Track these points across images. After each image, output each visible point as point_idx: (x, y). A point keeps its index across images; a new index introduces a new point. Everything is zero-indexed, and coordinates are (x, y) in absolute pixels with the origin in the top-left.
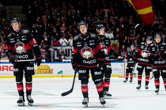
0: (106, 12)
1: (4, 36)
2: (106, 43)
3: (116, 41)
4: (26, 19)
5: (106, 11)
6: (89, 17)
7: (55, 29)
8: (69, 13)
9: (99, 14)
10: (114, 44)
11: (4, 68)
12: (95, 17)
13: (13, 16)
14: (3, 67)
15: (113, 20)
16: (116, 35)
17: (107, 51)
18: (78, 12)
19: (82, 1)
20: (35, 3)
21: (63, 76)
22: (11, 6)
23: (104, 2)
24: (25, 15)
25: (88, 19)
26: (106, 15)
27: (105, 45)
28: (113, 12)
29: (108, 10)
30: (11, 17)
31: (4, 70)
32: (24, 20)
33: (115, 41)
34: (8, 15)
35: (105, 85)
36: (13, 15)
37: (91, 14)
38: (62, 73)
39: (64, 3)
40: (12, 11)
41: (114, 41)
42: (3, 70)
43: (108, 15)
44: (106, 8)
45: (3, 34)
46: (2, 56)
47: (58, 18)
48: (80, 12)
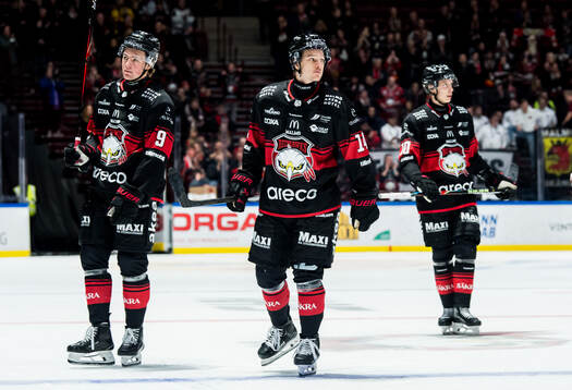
0: (532, 37)
1: (201, 117)
2: (461, 133)
3: (565, 132)
4: (272, 62)
5: (532, 34)
6: (476, 56)
7: (365, 94)
8: (411, 42)
9: (507, 43)
10: (559, 142)
11: (201, 220)
12: (497, 55)
13: (230, 50)
14: (197, 216)
15: (555, 66)
16: (565, 115)
17: (464, 161)
18: (441, 37)
19: (452, 4)
20: (301, 8)
21: (390, 249)
22: (223, 20)
23: (524, 5)
24: (267, 48)
25: (471, 62)
26: (532, 50)
27: (458, 141)
28: (553, 38)
29: (538, 31)
30: (222, 56)
31: (201, 228)
32: (265, 63)
33: (560, 132)
34: (213, 48)
35: (459, 286)
36: (227, 48)
37: (482, 46)
38: (388, 238)
39: (394, 10)
40: (224, 33)
41: (558, 135)
42: (196, 229)
43: (539, 47)
44: (532, 26)
45: (197, 111)
46: (193, 183)
47: (377, 57)
48: (447, 39)
